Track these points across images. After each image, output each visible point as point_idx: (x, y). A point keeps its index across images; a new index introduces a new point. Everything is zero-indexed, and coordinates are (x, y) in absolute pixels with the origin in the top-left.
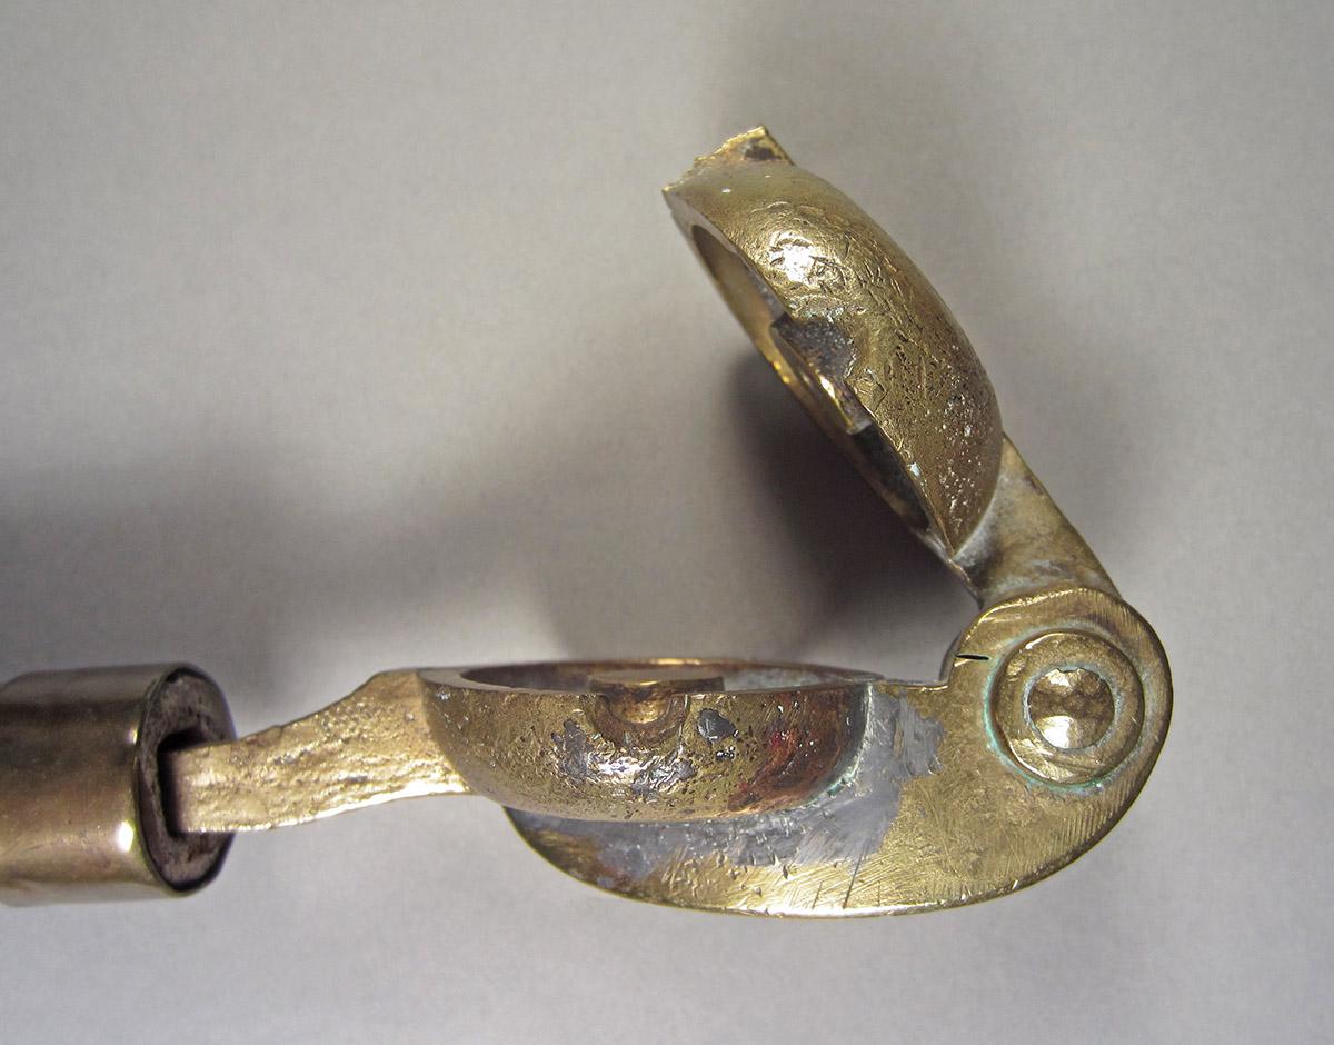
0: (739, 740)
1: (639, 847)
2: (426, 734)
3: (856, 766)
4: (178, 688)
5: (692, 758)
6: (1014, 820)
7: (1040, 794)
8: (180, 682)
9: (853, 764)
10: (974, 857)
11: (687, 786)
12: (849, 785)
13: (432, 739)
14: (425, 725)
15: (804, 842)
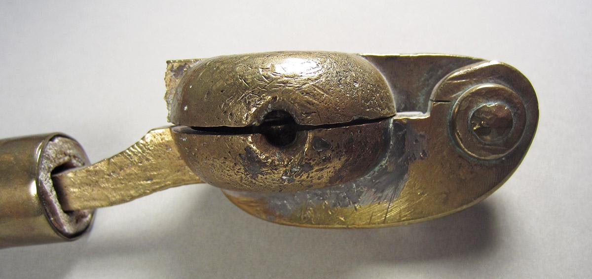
0: (333, 151)
1: (285, 202)
2: (179, 157)
3: (387, 158)
4: (55, 143)
5: (311, 161)
6: (463, 178)
7: (475, 165)
8: (57, 140)
9: (385, 157)
10: (445, 196)
11: (309, 175)
12: (384, 166)
13: (182, 159)
14: (178, 153)
15: (363, 194)
